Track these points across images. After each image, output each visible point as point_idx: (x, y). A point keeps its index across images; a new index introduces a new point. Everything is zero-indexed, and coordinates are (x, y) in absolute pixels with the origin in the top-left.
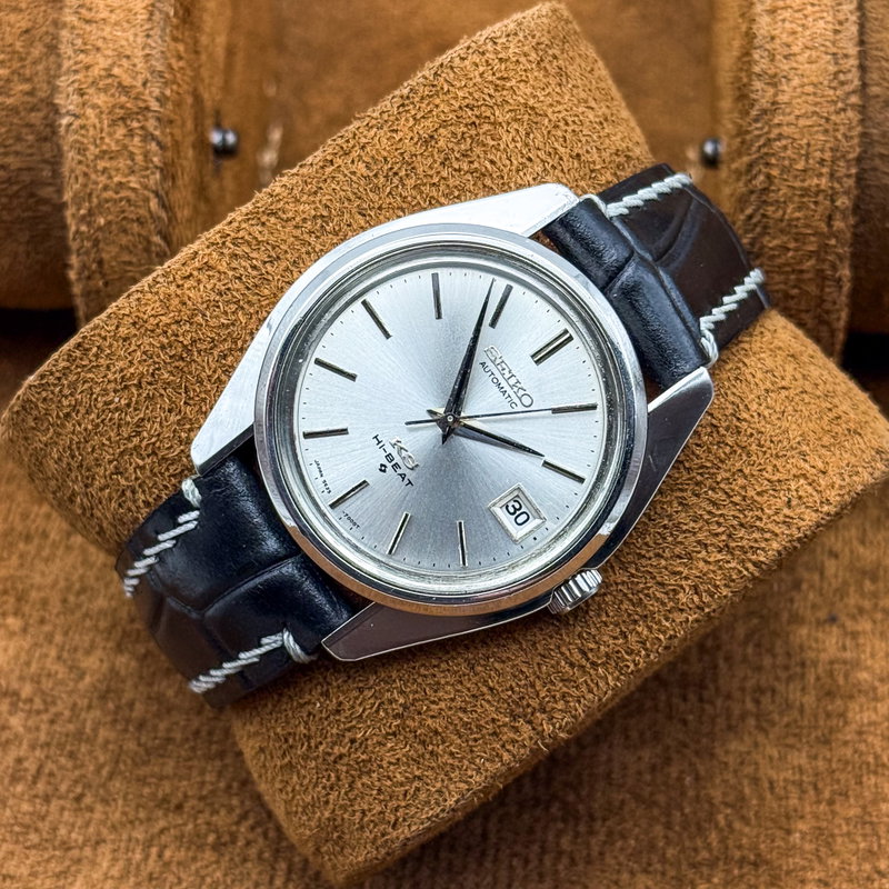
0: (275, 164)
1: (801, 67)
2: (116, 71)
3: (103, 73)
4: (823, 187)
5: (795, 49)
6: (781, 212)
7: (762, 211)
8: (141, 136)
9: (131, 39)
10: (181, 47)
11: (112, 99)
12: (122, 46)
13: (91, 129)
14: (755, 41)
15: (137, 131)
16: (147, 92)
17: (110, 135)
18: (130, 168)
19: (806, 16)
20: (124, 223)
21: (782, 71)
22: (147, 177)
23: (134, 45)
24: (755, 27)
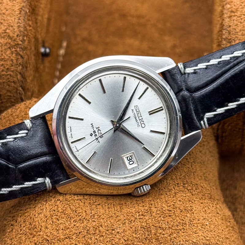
0: (64, 54)
1: (239, 36)
2: (8, 31)
3: (3, 31)
5: (237, 30)
8: (15, 53)
9: (13, 20)
10: (30, 23)
11: (6, 40)
12: (10, 22)
14: (224, 27)
15: (14, 52)
16: (18, 38)
17: (5, 53)
18: (11, 64)
19: (242, 19)
20: (9, 83)
21: (233, 38)
22: (17, 67)
23: (14, 22)
24: (224, 22)
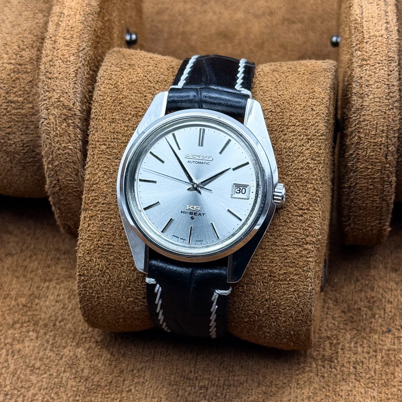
1: (373, 90)
2: (61, 99)
3: (56, 100)
4: (383, 142)
5: (371, 82)
6: (365, 152)
7: (357, 152)
8: (73, 126)
9: (68, 85)
11: (60, 111)
12: (64, 88)
13: (52, 124)
14: (354, 79)
15: (71, 124)
16: (75, 107)
17: (60, 126)
18: (69, 140)
19: (376, 68)
20: (67, 163)
21: (365, 92)
22: (76, 143)
23: (69, 87)
24: (354, 72)
